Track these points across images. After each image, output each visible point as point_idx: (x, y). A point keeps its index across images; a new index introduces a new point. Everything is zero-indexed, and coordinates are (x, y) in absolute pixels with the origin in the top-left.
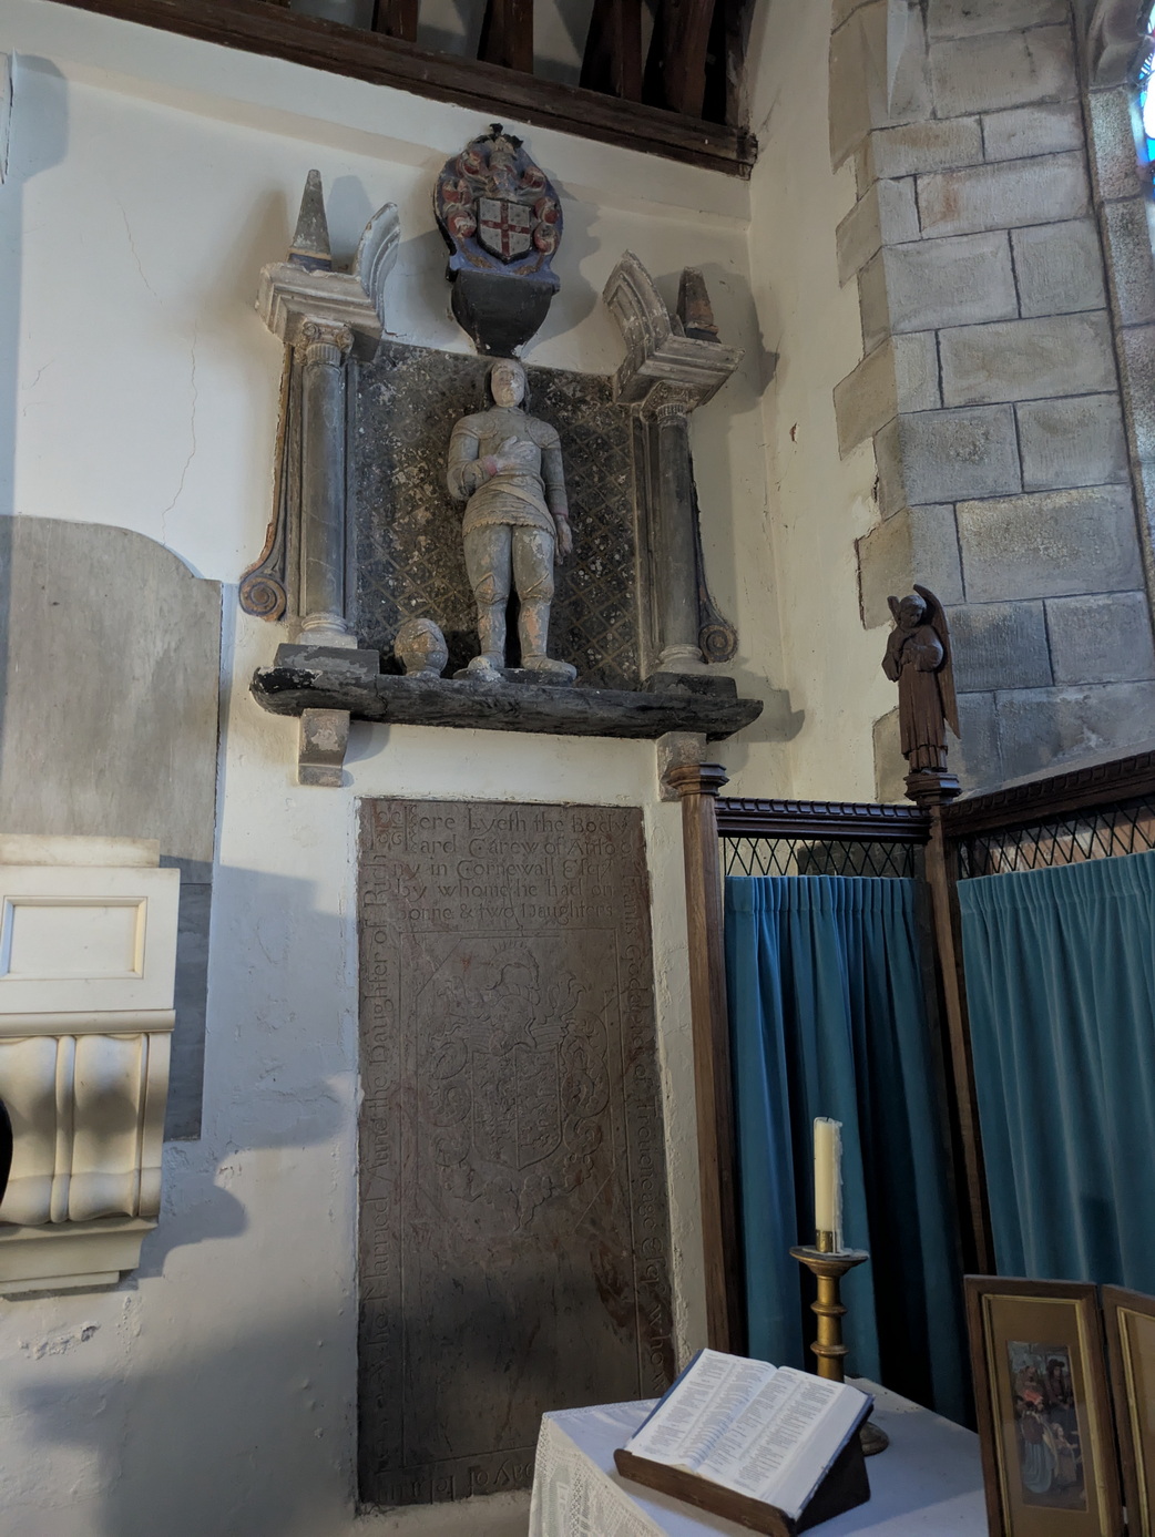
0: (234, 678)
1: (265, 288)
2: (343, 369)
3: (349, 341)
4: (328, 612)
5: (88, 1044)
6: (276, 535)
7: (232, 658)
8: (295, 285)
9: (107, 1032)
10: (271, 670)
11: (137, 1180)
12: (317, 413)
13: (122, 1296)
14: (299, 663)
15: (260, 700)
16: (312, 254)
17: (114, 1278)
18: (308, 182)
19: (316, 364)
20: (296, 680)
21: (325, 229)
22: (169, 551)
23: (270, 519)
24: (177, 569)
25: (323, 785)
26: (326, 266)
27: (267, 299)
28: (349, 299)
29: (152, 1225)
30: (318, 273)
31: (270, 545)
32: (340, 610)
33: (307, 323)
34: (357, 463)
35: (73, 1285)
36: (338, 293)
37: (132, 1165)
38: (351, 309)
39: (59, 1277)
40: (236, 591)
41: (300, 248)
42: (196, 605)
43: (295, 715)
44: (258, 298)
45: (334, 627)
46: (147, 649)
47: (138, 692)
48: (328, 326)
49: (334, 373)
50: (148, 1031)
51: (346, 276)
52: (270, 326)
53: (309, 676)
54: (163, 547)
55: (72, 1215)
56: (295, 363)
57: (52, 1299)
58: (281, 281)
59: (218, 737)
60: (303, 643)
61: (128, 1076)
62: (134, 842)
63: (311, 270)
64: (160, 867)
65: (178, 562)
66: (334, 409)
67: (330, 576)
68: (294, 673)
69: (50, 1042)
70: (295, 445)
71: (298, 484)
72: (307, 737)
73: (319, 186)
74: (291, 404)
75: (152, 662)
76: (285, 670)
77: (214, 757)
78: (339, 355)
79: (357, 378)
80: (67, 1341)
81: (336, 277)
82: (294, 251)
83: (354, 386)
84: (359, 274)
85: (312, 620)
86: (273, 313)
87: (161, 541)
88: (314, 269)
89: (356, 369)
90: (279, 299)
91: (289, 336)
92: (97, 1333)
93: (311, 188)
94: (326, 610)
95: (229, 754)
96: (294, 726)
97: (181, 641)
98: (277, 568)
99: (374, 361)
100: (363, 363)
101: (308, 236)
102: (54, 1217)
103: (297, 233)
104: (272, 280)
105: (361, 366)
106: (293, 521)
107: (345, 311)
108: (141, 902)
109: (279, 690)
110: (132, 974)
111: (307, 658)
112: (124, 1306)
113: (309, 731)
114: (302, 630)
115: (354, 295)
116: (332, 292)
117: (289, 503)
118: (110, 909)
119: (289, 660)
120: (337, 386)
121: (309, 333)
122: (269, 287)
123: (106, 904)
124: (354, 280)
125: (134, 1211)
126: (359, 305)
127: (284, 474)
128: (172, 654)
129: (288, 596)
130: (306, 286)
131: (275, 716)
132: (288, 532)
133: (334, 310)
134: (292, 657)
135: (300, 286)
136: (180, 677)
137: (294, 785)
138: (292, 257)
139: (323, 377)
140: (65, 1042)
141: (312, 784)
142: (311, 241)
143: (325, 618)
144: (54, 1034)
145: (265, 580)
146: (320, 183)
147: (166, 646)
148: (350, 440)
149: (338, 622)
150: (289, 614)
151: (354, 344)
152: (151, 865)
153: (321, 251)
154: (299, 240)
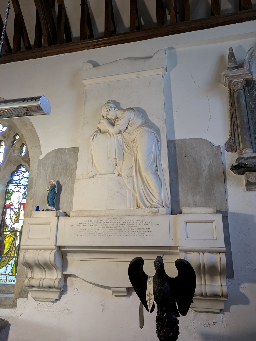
0: (226, 167)
1: (223, 77)
2: (244, 90)
3: (245, 83)
4: (248, 148)
5: (206, 254)
6: (232, 132)
7: (225, 162)
8: (230, 74)
9: (210, 252)
10: (236, 164)
11: (221, 288)
12: (239, 101)
13: (221, 316)
14: (243, 162)
15: (234, 172)
16: (233, 66)
17: (218, 311)
18: (230, 50)
19: (237, 90)
20: (243, 166)
21: (235, 59)
22: (208, 141)
23: (230, 129)
24: (210, 144)
25: (253, 191)
26: (237, 67)
27: (223, 80)
28: (244, 73)
29: (226, 299)
30: (235, 70)
31: (231, 135)
32: (251, 147)
33: (234, 82)
34: (250, 111)
35: (210, 311)
36: (241, 73)
37: (219, 284)
38: (244, 75)
39: (206, 308)
40: (224, 147)
41: (230, 66)
42: (215, 152)
43: (243, 174)
44: (221, 80)
45: (250, 151)
46: (206, 164)
47: (205, 173)
48: (239, 81)
49: (242, 91)
50: (220, 252)
51: (242, 68)
52: (225, 85)
53: (246, 164)
54: (206, 140)
55: (208, 294)
56: (231, 92)
57: (205, 313)
58: (227, 74)
59: (225, 181)
60: (243, 157)
61: (216, 263)
62: (210, 208)
63: (233, 70)
64: (217, 213)
65: (210, 143)
66: (243, 100)
67: (247, 139)
68: (242, 164)
69: (198, 254)
70: (234, 111)
71: (236, 119)
72: (247, 179)
73: (232, 50)
74: (232, 101)
75: (207, 166)
76: (240, 164)
77: (224, 186)
78: (243, 87)
79: (247, 91)
80: (210, 324)
81: (240, 69)
82: (229, 67)
83: (247, 93)
84: (246, 66)
85: (244, 151)
86: (225, 82)
87: (206, 139)
88: (234, 69)
89: (247, 89)
90: (226, 79)
91: (229, 86)
92: (216, 324)
93: (231, 51)
94: (247, 148)
95: (228, 185)
96: (243, 177)
97: (213, 160)
98: (233, 140)
99: (251, 86)
100: (248, 87)
101: (231, 62)
102: (203, 294)
103: (229, 62)
104: (224, 75)
105: (248, 88)
106: (236, 128)
107: (243, 76)
108: (214, 221)
109: (238, 169)
110: (214, 239)
111: (245, 160)
112: (222, 318)
113: (247, 178)
114: (242, 154)
115: (245, 72)
116: (239, 73)
117: (234, 124)
118: (207, 223)
119: (240, 161)
120: (243, 94)
121: (235, 84)
122: (224, 77)
123: (206, 222)
124: (245, 68)
125: (222, 295)
126: (247, 74)
127: (232, 118)
128: (211, 164)
129: (237, 146)
130: (233, 74)
131: (238, 175)
132: (235, 131)
133: (240, 77)
134: (241, 160)
135: (231, 74)
136: (214, 169)
137: (245, 191)
138: (228, 68)
139: (239, 93)
140: (201, 254)
141: (250, 191)
142: (232, 63)
143: (248, 150)
144: (199, 252)
145: (230, 143)
146: (233, 50)
147: (210, 162)
148: (247, 106)
149: (251, 150)
150: (238, 150)
151: (246, 83)
152: (214, 213)
153: (235, 65)
154: (230, 64)
